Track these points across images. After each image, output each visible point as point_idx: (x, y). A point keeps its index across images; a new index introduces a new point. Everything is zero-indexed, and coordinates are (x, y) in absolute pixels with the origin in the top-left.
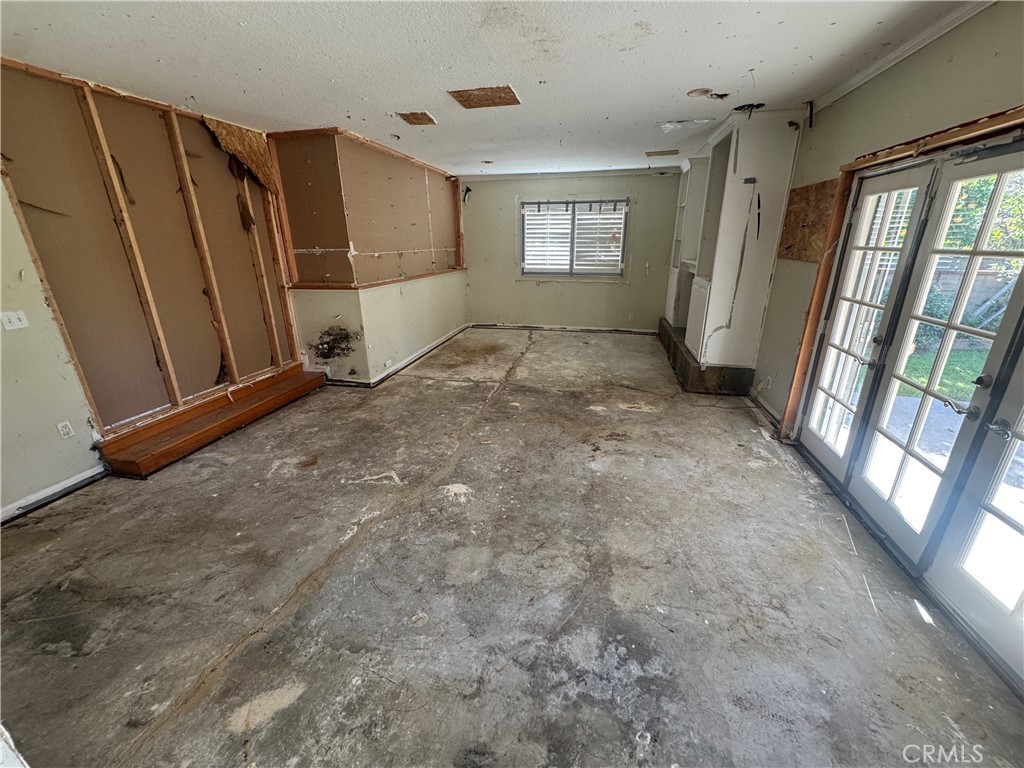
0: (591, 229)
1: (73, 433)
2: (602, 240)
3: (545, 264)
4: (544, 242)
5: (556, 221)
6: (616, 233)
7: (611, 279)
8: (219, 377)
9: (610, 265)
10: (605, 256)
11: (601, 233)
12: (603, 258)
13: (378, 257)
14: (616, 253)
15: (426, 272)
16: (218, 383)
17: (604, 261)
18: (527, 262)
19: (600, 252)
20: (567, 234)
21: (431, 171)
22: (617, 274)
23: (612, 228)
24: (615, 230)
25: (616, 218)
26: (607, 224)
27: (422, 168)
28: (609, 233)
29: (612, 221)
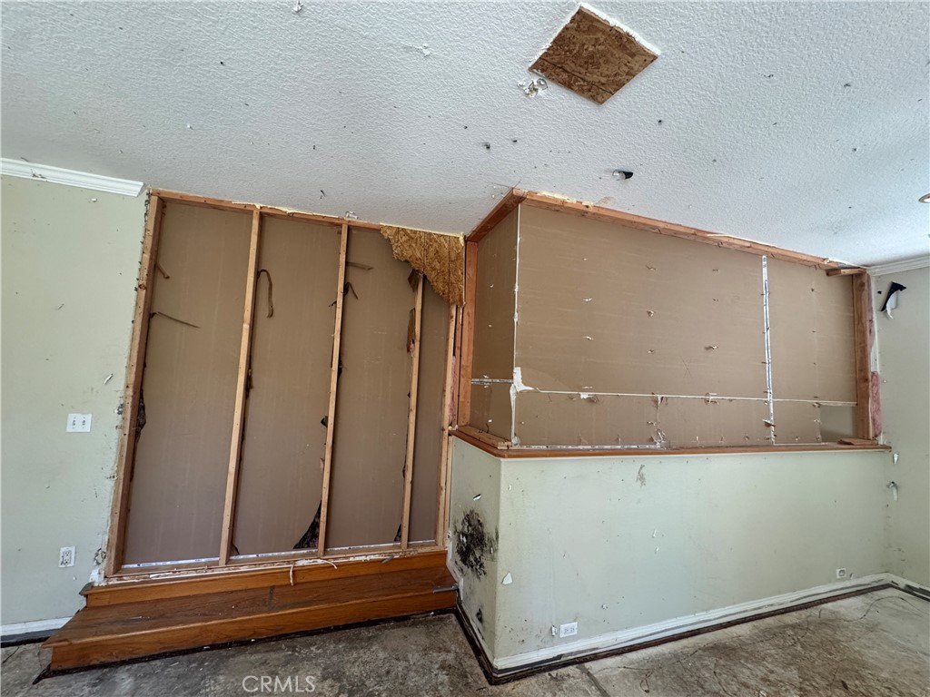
1: (72, 564)
8: (304, 539)
13: (590, 400)
15: (741, 442)
16: (298, 546)
21: (780, 259)
27: (751, 253)
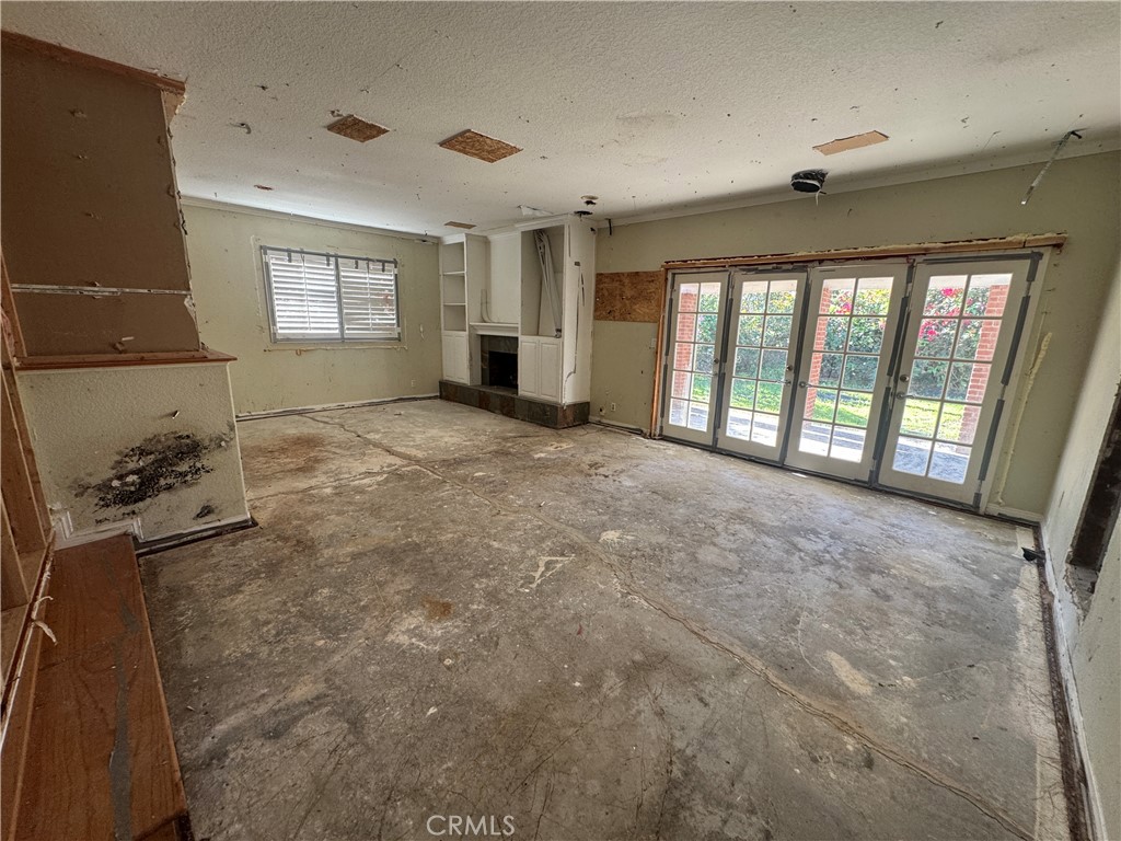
0: (360, 288)
2: (374, 302)
3: (307, 328)
4: (302, 300)
5: (315, 276)
6: (388, 295)
7: (388, 344)
9: (387, 329)
10: (380, 319)
11: (372, 294)
12: (377, 321)
14: (390, 317)
17: (379, 324)
18: (279, 325)
19: (373, 314)
20: (333, 292)
22: (396, 339)
23: (384, 290)
24: (386, 292)
25: (386, 279)
26: (377, 284)
28: (381, 295)
29: (382, 282)
